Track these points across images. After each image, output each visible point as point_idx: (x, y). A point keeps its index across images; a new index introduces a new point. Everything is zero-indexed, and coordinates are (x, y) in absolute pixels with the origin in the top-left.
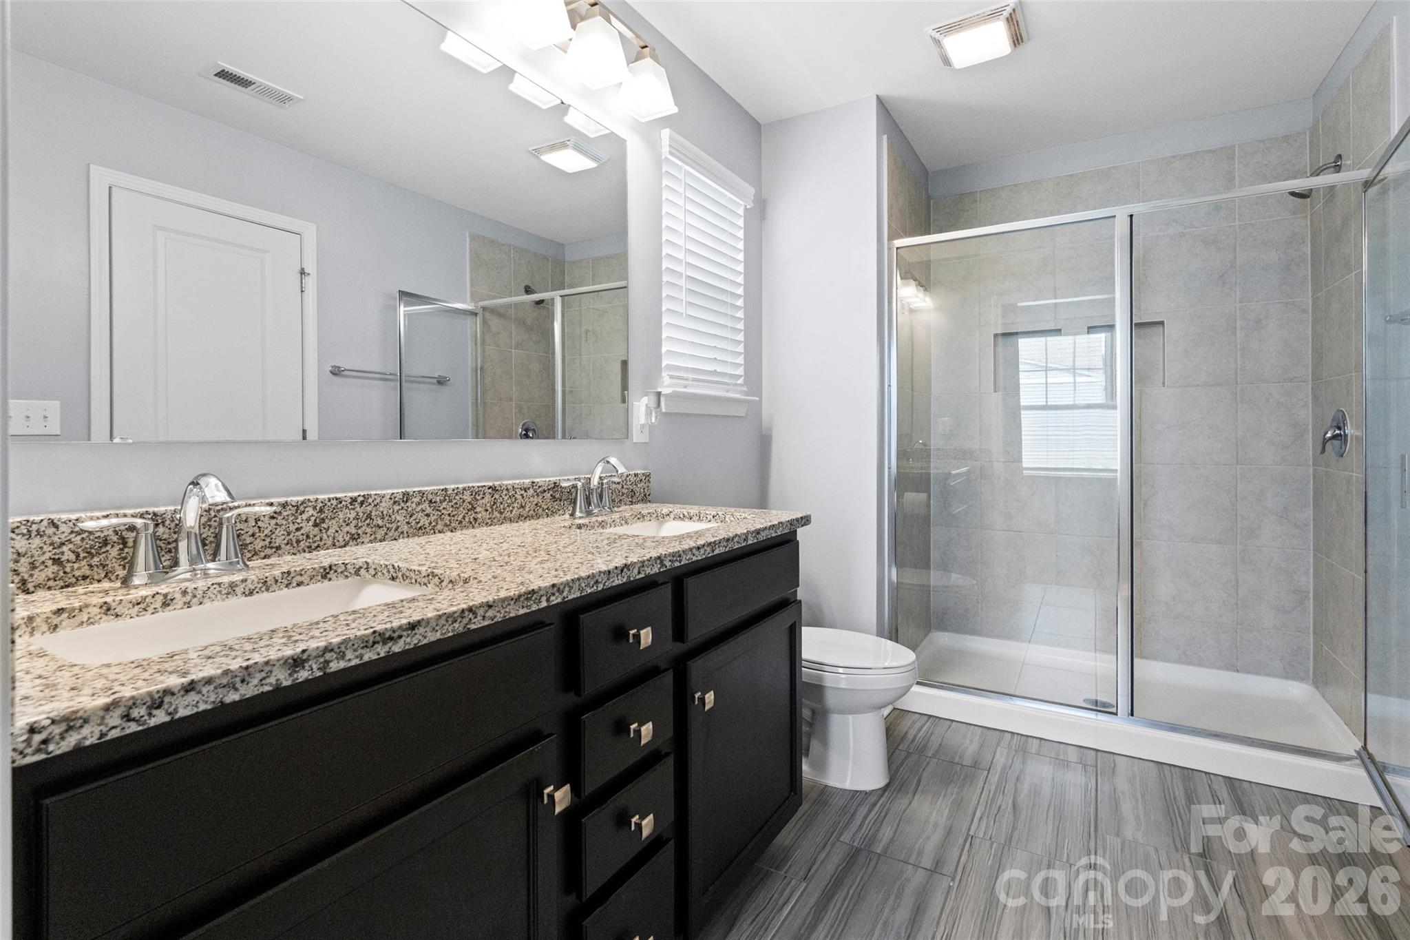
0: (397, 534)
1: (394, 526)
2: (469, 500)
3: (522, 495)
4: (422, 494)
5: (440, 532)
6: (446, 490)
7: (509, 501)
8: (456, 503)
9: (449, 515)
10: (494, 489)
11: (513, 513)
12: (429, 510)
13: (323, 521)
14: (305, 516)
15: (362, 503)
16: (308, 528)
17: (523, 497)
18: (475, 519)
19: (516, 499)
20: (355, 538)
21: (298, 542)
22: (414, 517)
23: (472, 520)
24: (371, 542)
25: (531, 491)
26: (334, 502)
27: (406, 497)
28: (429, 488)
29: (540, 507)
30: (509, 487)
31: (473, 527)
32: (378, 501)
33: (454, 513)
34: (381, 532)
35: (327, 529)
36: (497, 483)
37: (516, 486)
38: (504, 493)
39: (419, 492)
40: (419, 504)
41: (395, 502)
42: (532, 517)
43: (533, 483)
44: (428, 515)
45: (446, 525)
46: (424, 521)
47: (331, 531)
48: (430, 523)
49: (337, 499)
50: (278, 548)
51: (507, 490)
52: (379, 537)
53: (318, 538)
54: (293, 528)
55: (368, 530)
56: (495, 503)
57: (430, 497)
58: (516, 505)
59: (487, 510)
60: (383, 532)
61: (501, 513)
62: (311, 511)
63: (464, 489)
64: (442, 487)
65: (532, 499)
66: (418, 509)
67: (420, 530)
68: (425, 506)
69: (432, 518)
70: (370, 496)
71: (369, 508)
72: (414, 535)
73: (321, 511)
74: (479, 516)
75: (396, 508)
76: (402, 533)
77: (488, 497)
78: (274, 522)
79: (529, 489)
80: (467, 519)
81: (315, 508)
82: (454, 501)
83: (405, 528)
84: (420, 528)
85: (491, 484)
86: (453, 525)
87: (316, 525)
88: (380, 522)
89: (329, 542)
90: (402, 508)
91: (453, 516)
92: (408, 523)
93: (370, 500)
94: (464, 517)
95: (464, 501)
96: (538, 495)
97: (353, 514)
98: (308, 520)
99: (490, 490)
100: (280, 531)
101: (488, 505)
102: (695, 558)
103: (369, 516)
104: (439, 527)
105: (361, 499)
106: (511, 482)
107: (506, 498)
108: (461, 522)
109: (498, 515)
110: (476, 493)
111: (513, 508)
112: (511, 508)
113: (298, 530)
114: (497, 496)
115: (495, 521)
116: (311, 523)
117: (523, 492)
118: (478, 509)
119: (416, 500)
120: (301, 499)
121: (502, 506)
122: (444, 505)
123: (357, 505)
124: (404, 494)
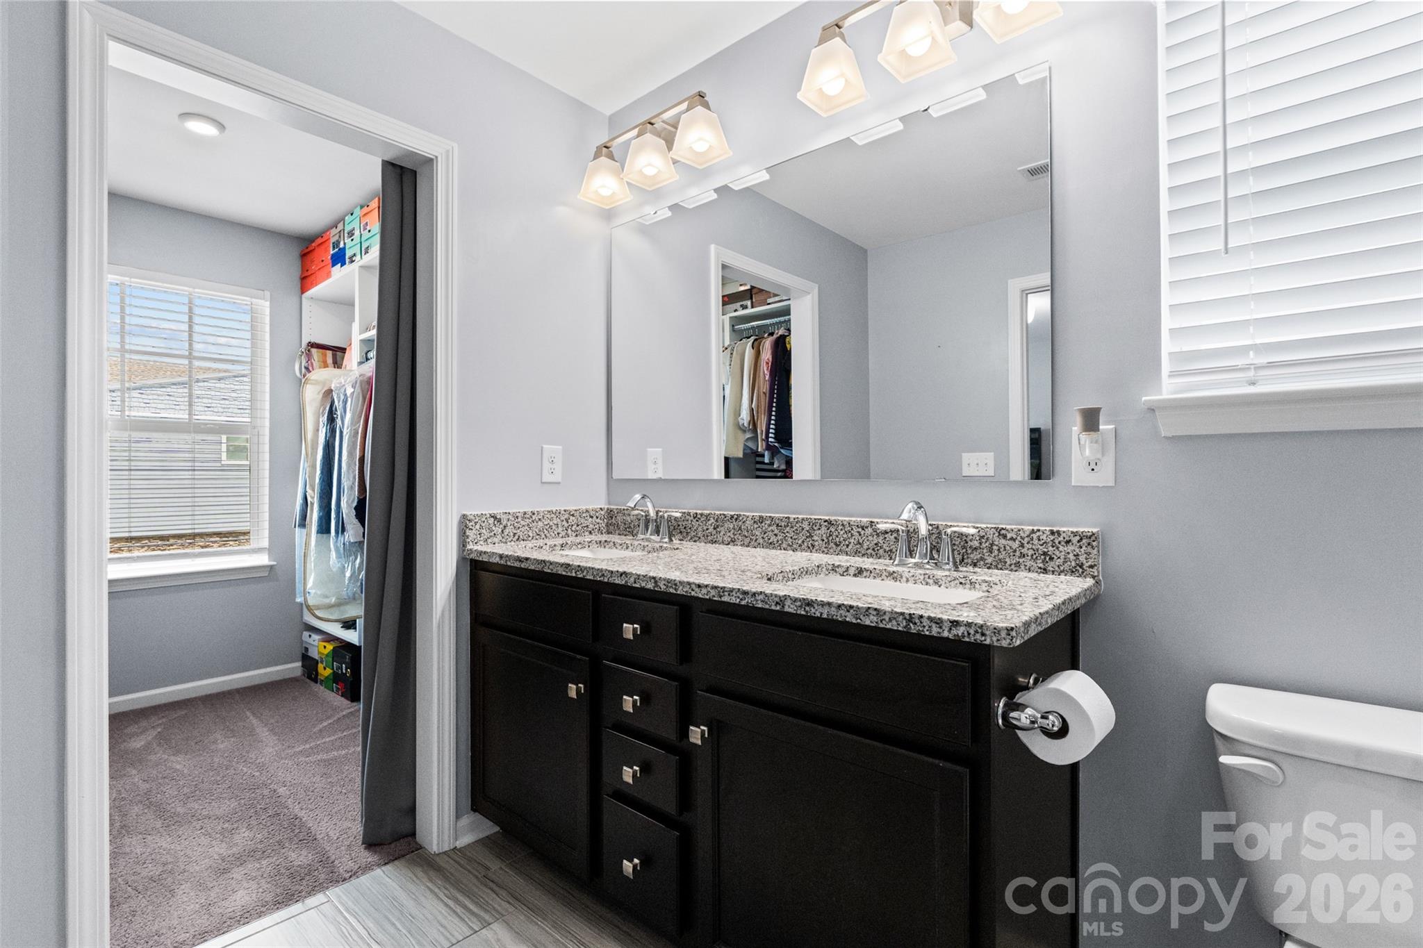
0: (756, 544)
1: (754, 538)
2: (808, 529)
3: (858, 532)
4: (772, 518)
5: (784, 549)
6: (789, 518)
7: (845, 536)
8: (797, 530)
9: (791, 538)
10: (830, 522)
11: (850, 547)
12: (776, 532)
13: (718, 527)
14: (710, 522)
15: (736, 519)
16: (711, 529)
17: (860, 535)
18: (813, 546)
19: (852, 535)
20: (733, 541)
21: (707, 536)
22: (766, 535)
23: (810, 546)
24: (741, 545)
25: (869, 531)
26: (723, 517)
27: (762, 520)
28: (777, 515)
29: (881, 548)
30: (845, 523)
31: (811, 552)
32: (745, 519)
33: (795, 537)
34: (747, 540)
35: (720, 532)
36: (832, 518)
37: (852, 523)
38: (840, 527)
39: (770, 517)
40: (770, 525)
41: (755, 522)
42: (872, 556)
43: (871, 522)
44: (776, 535)
45: (789, 545)
46: (773, 539)
47: (722, 533)
48: (778, 541)
49: (724, 515)
50: (700, 538)
51: (843, 525)
52: (746, 544)
53: (715, 537)
54: (705, 528)
55: (740, 537)
56: (830, 535)
57: (777, 522)
58: (852, 541)
59: (823, 540)
60: (748, 541)
61: (837, 545)
62: (712, 520)
63: (803, 519)
64: (786, 516)
65: (870, 538)
66: (769, 529)
67: (771, 545)
68: (774, 528)
69: (780, 538)
70: (740, 515)
71: (740, 523)
72: (767, 548)
73: (717, 521)
74: (816, 543)
75: (756, 526)
76: (759, 544)
77: (824, 529)
78: (697, 523)
79: (867, 527)
80: (806, 544)
81: (714, 519)
82: (795, 528)
83: (761, 541)
84: (771, 543)
85: (827, 518)
86: (795, 546)
87: (715, 529)
88: (746, 534)
89: (721, 541)
90: (759, 527)
91: (795, 539)
92: (763, 538)
93: (741, 518)
94: (803, 542)
95: (803, 529)
96: (878, 535)
97: (732, 526)
98: (711, 525)
99: (826, 524)
100: (700, 529)
101: (824, 535)
102: (693, 593)
103: (740, 529)
104: (784, 545)
105: (736, 517)
106: (847, 519)
107: (842, 533)
108: (800, 546)
109: (834, 546)
110: (814, 524)
111: (850, 543)
112: (847, 543)
113: (707, 529)
114: (833, 530)
115: (831, 550)
116: (712, 527)
117: (860, 530)
118: (815, 538)
119: (768, 522)
120: (708, 512)
121: (837, 539)
122: (788, 529)
123: (734, 520)
124: (760, 517)
